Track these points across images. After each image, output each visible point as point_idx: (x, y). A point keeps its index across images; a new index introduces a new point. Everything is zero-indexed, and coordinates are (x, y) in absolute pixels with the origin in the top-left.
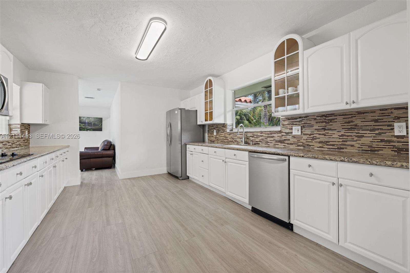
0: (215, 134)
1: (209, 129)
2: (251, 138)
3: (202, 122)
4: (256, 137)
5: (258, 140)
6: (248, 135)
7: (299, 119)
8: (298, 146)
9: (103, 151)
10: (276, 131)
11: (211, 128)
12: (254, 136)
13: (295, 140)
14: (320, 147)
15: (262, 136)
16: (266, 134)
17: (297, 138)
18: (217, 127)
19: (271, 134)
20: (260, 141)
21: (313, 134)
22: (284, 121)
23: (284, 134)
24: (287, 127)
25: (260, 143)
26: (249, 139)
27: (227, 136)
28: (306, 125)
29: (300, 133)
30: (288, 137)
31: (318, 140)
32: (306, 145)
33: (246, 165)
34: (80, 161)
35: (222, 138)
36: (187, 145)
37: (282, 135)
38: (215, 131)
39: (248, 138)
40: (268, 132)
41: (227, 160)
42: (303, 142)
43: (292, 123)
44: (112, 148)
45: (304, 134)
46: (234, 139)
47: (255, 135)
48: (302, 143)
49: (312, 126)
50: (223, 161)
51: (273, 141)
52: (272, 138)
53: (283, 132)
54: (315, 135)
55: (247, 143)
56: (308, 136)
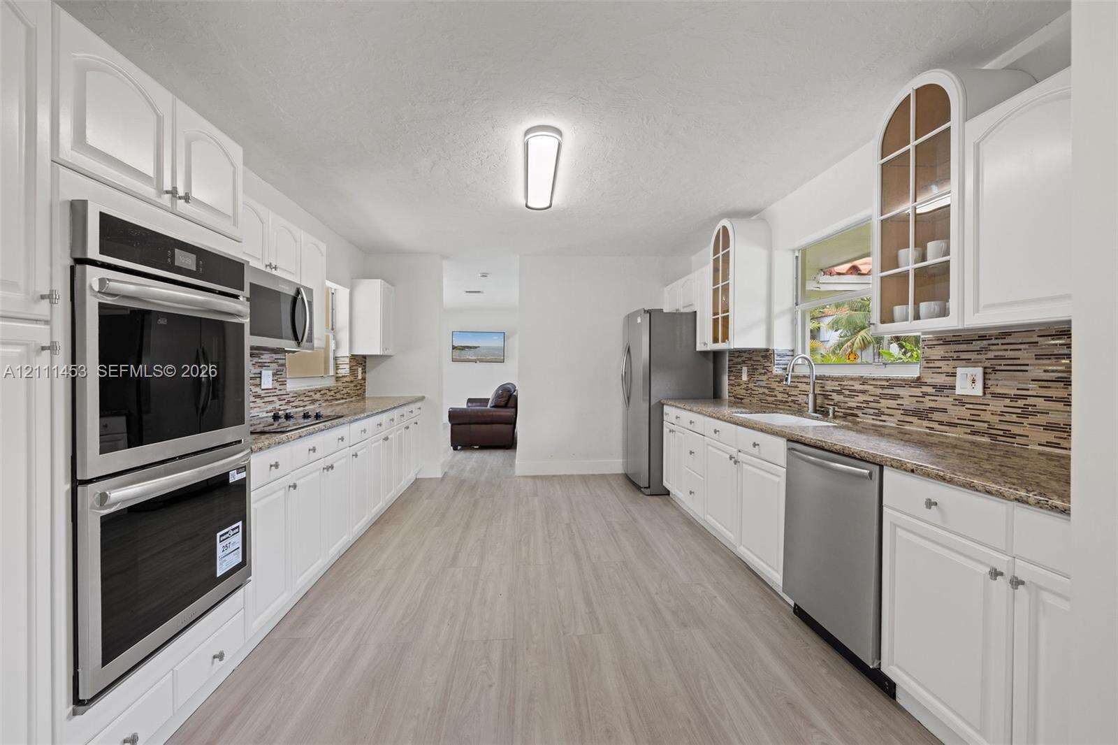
0: (745, 377)
1: (732, 363)
2: (835, 397)
3: (705, 344)
4: (847, 392)
5: (854, 405)
6: (828, 388)
7: (978, 342)
8: (973, 433)
9: (494, 409)
10: (904, 380)
11: (736, 360)
12: (843, 391)
13: (964, 412)
14: (1049, 444)
15: (864, 392)
16: (876, 386)
17: (971, 406)
18: (750, 359)
19: (891, 387)
20: (858, 408)
21: (1025, 397)
22: (930, 347)
23: (930, 390)
24: (938, 368)
25: (860, 415)
26: (830, 397)
27: (774, 385)
28: (1001, 365)
29: (978, 391)
30: (942, 402)
31: (1041, 419)
32: (1001, 433)
33: (779, 476)
34: (452, 429)
35: (761, 390)
36: (665, 407)
37: (925, 394)
38: (745, 369)
39: (826, 397)
40: (881, 380)
41: (742, 457)
42: (989, 422)
43: (955, 355)
44: (511, 403)
45: (995, 395)
46: (790, 396)
47: (846, 387)
48: (986, 425)
49: (1021, 368)
50: (731, 458)
51: (897, 409)
52: (894, 401)
53: (925, 384)
54: (1030, 401)
55: (821, 411)
56: (1007, 402)
